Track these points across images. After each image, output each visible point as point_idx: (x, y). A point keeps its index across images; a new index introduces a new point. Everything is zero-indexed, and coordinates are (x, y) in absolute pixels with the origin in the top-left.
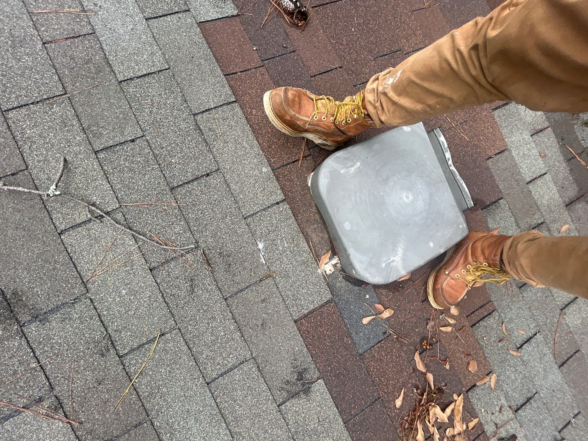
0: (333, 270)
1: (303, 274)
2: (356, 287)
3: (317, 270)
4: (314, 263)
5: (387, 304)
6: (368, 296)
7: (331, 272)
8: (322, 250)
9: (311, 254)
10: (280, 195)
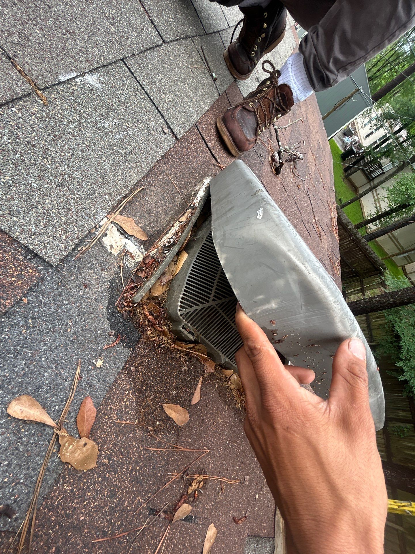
2: (106, 322)
3: (103, 209)
4: (114, 200)
6: (99, 363)
7: (109, 251)
8: (141, 217)
9: (125, 192)
10: (180, 132)
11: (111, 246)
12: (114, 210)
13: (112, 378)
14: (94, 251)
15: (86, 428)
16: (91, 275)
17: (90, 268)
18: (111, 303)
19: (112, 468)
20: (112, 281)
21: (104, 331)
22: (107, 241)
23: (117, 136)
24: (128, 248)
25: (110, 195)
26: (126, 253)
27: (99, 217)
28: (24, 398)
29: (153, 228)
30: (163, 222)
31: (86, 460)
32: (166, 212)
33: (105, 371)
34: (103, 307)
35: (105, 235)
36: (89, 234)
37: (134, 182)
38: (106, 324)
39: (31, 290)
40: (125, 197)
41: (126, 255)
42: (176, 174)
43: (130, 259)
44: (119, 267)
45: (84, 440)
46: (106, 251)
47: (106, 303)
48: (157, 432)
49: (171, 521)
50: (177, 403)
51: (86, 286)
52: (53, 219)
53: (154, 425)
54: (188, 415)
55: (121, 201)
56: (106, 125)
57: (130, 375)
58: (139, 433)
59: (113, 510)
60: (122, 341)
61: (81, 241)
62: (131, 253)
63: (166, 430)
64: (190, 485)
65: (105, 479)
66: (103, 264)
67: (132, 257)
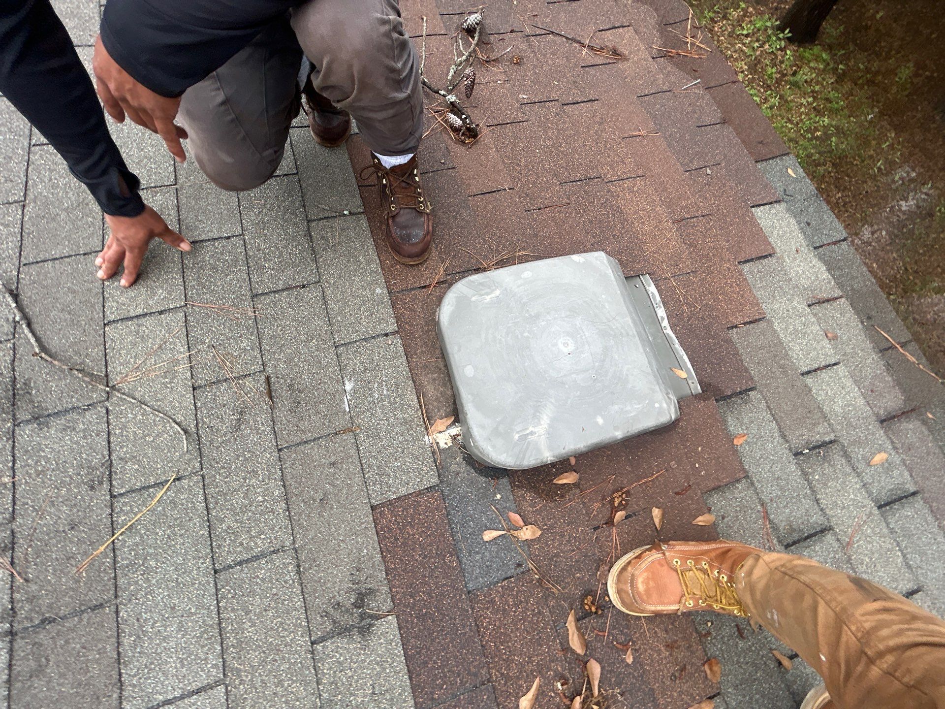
0: (450, 444)
1: (401, 438)
2: (482, 478)
3: (424, 436)
4: (421, 425)
5: (530, 518)
6: (498, 496)
8: (439, 411)
9: (420, 413)
10: (393, 325)
11: (446, 443)
13: (511, 496)
14: (443, 456)
15: (520, 523)
17: (450, 465)
21: (485, 482)
22: (442, 445)
24: (452, 434)
25: (418, 426)
26: (454, 438)
27: (427, 442)
28: (485, 532)
31: (534, 533)
33: (505, 497)
34: (474, 473)
35: (438, 444)
37: (416, 400)
39: (444, 499)
40: (423, 415)
42: (422, 352)
44: (460, 449)
45: (524, 528)
48: (562, 496)
49: (613, 525)
52: (418, 468)
53: (558, 494)
54: (575, 474)
55: (423, 418)
56: (377, 396)
58: (552, 505)
60: (498, 478)
61: (435, 461)
62: (456, 435)
63: (568, 491)
64: (614, 502)
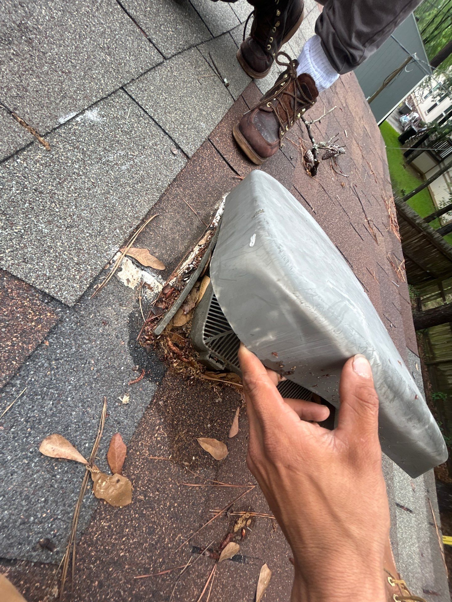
0: (132, 286)
3: (114, 244)
4: (125, 233)
6: (126, 399)
7: (126, 284)
8: (156, 247)
9: (136, 223)
10: (190, 150)
11: (128, 280)
12: (126, 243)
13: (140, 414)
14: (110, 287)
15: (118, 464)
16: (109, 312)
17: (108, 305)
18: (132, 338)
19: (149, 504)
20: (131, 316)
21: (128, 366)
22: (123, 276)
23: (124, 168)
24: (145, 280)
25: (121, 228)
26: (144, 286)
27: (112, 253)
28: (55, 437)
29: (170, 256)
30: (181, 248)
31: (121, 496)
32: (183, 238)
33: (132, 407)
34: (124, 343)
35: (120, 269)
36: (104, 271)
37: (145, 210)
38: (129, 360)
39: (51, 332)
40: (137, 228)
41: (144, 287)
42: (191, 195)
43: (149, 291)
44: (138, 301)
45: (117, 477)
46: (123, 285)
47: (127, 338)
48: (193, 467)
49: (217, 560)
50: (213, 437)
51: (105, 323)
52: (65, 261)
53: (190, 460)
54: (226, 449)
55: (133, 233)
56: (111, 159)
57: (159, 410)
58: (174, 469)
59: (153, 547)
60: (147, 376)
61: (96, 279)
62: (149, 285)
63: (204, 465)
64: (236, 522)
65: (142, 515)
66: (120, 299)
67: (151, 289)
